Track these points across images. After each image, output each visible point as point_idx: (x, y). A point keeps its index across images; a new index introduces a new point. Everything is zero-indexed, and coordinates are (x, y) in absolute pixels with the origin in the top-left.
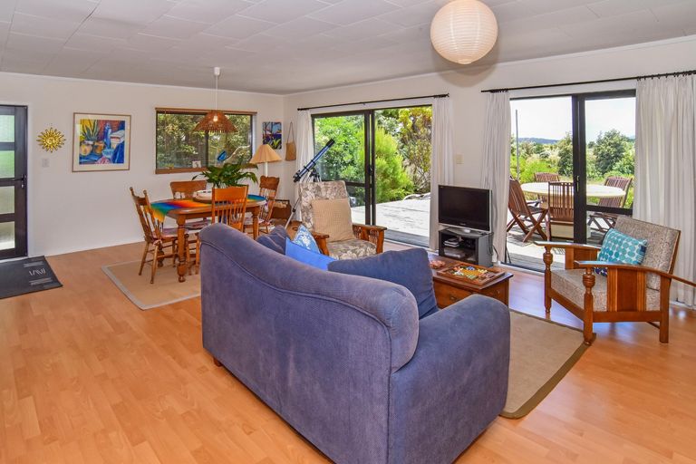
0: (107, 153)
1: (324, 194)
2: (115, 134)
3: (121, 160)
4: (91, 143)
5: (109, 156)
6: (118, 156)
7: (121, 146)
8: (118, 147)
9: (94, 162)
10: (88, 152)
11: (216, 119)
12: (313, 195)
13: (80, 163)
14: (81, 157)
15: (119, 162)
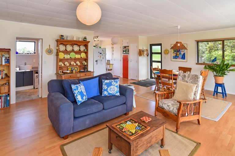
0: (180, 56)
1: (186, 79)
2: (182, 50)
3: (184, 59)
4: (176, 53)
5: (181, 57)
6: (183, 57)
7: (184, 54)
8: (183, 54)
9: (177, 58)
10: (175, 55)
11: (179, 45)
12: (181, 78)
13: (173, 58)
14: (173, 57)
15: (183, 59)
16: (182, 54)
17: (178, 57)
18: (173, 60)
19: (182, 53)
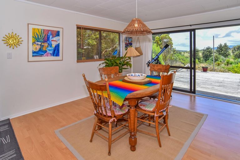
0: (50, 50)
2: (54, 39)
3: (58, 55)
4: (39, 43)
5: (51, 52)
6: (56, 52)
7: (58, 46)
8: (56, 47)
9: (41, 55)
10: (38, 49)
13: (33, 56)
14: (34, 52)
15: (56, 56)
16: (54, 46)
17: (46, 52)
18: (32, 58)
19: (54, 44)
